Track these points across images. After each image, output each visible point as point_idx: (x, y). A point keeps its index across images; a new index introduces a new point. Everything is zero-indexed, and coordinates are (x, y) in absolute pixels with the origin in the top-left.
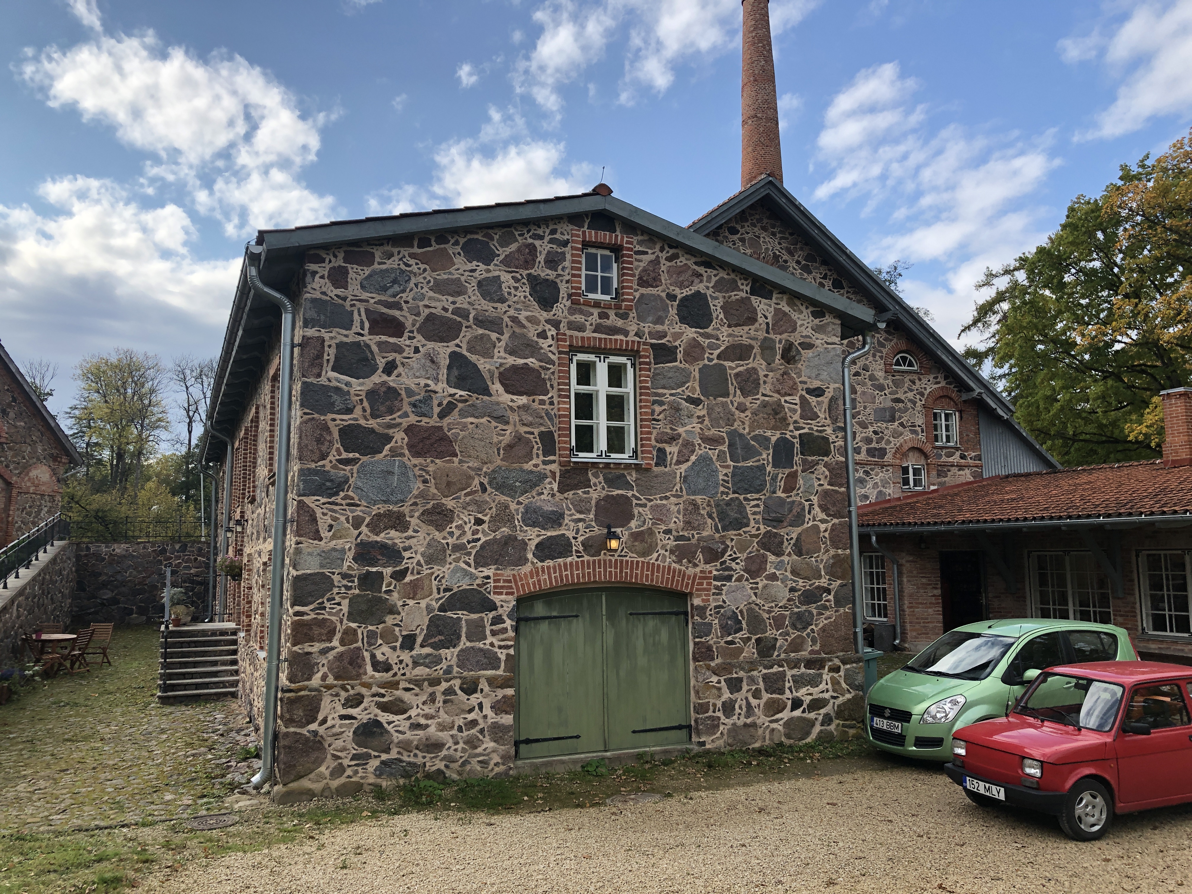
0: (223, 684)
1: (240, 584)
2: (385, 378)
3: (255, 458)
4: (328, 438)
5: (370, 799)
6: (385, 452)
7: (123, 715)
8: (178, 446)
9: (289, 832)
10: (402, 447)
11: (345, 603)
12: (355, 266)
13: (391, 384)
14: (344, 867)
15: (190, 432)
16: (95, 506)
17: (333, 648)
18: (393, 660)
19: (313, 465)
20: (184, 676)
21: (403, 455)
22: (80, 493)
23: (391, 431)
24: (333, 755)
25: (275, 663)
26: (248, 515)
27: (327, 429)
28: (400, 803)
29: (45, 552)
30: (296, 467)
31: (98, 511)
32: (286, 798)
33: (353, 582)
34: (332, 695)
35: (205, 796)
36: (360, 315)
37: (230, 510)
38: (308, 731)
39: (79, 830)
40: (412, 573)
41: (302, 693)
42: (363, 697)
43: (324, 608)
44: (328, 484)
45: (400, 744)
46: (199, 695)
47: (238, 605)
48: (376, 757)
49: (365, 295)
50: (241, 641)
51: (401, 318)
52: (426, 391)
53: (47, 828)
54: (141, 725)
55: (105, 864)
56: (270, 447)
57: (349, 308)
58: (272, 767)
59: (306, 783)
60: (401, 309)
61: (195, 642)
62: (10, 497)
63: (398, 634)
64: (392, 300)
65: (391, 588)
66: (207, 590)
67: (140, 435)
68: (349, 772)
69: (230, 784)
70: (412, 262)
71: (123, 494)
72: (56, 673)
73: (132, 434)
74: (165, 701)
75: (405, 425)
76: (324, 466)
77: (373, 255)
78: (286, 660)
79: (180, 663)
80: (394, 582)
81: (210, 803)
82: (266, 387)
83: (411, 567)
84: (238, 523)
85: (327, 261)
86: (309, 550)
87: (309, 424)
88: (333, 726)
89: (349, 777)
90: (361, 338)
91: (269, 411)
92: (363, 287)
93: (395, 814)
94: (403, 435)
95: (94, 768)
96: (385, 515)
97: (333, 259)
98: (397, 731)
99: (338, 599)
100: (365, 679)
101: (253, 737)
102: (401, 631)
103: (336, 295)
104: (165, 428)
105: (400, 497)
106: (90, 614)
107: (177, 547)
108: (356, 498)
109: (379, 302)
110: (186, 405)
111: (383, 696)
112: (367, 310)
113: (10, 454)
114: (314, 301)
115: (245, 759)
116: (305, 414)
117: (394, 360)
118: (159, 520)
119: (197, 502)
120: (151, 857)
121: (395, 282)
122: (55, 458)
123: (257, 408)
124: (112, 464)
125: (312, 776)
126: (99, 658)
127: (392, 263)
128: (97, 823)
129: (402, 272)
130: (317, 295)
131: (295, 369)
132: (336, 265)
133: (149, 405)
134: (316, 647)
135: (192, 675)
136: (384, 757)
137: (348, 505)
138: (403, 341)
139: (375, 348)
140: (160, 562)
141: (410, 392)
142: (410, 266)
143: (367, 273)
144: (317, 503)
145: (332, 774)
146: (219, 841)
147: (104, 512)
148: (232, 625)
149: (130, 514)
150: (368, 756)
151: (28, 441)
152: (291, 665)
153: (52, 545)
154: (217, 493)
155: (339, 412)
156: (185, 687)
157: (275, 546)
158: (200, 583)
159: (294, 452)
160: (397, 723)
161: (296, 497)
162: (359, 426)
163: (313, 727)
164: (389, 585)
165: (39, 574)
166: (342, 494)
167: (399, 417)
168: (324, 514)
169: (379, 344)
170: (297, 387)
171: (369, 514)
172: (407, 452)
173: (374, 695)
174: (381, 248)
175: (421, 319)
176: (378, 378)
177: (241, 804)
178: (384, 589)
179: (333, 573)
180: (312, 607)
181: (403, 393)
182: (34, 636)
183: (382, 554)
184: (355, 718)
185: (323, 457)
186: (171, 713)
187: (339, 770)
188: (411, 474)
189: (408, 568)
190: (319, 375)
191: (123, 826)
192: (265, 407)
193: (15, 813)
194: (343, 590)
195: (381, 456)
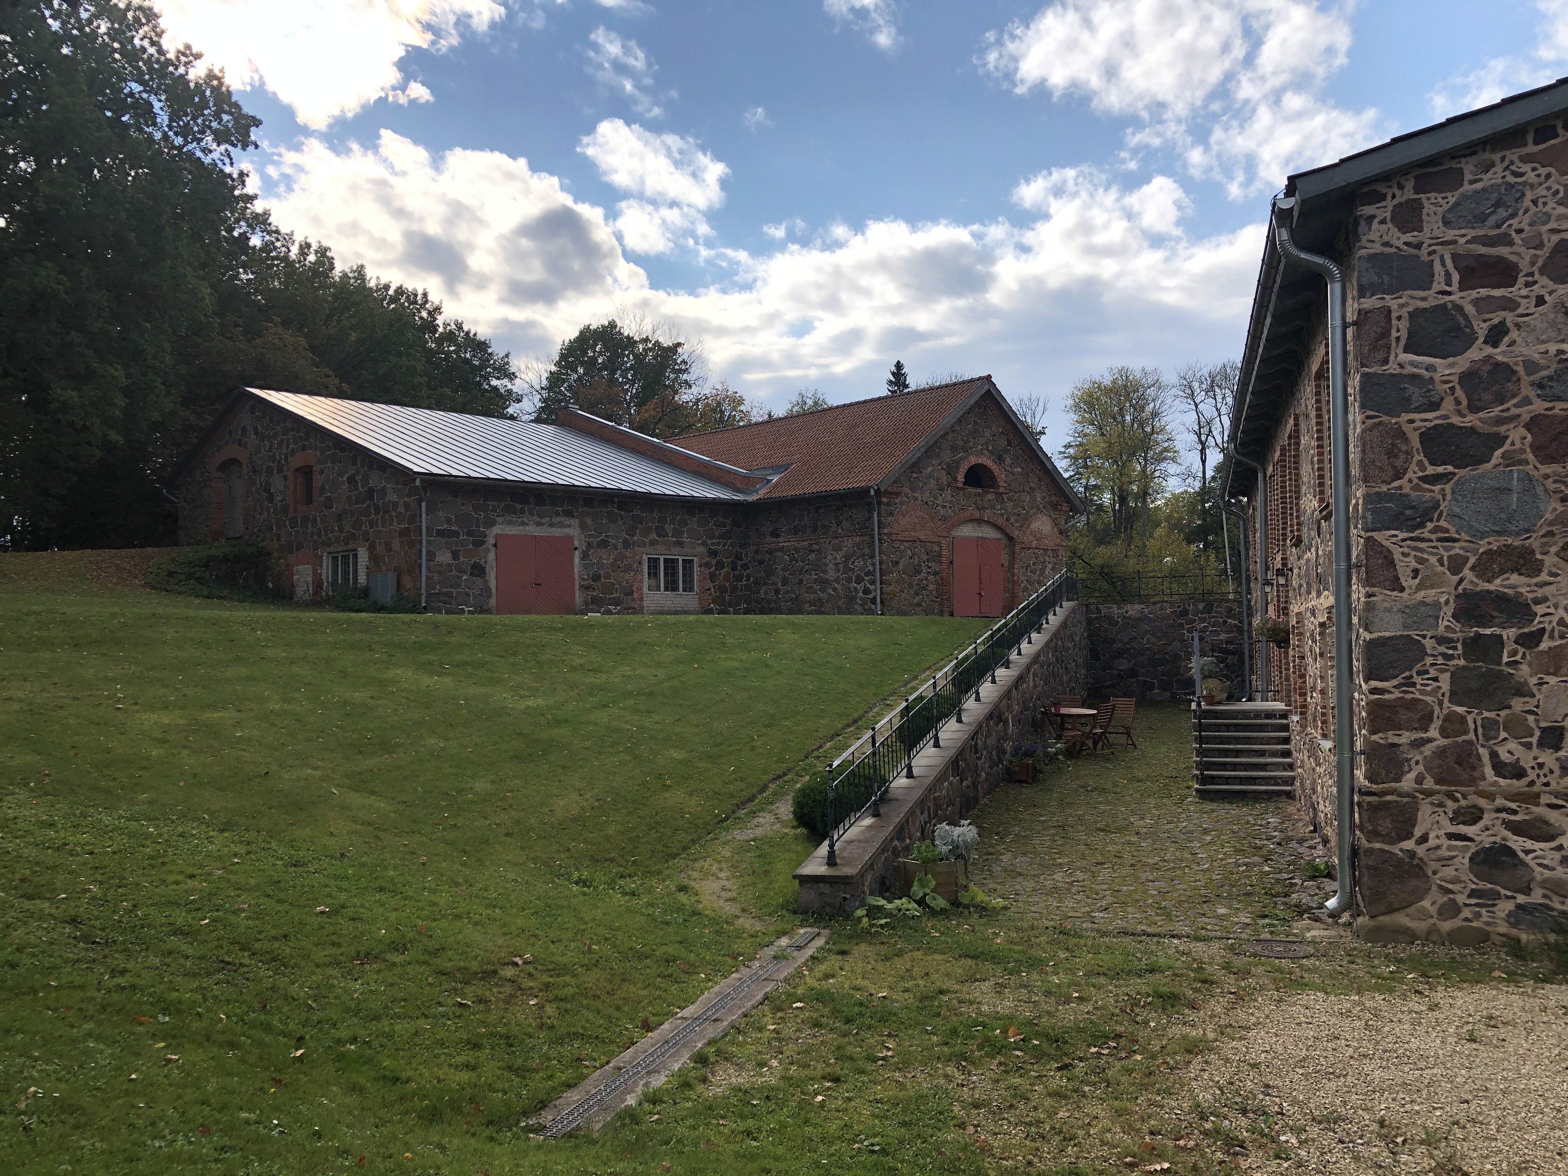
0: (1274, 781)
1: (1287, 653)
2: (1489, 350)
3: (1297, 486)
4: (1404, 448)
5: (1503, 956)
6: (1494, 461)
7: (1156, 807)
8: (1190, 480)
9: (1384, 979)
10: (1523, 451)
11: (1445, 679)
12: (1433, 195)
13: (1500, 358)
14: (1472, 1040)
15: (1204, 462)
16: (1099, 561)
17: (1430, 740)
18: (1527, 762)
19: (1384, 488)
20: (1224, 766)
21: (1527, 463)
22: (1082, 546)
23: (1502, 429)
24: (1441, 887)
25: (1347, 755)
26: (1292, 560)
27: (1402, 435)
28: (1551, 967)
29: (1055, 614)
30: (1359, 493)
31: (1102, 567)
32: (1374, 935)
33: (1455, 648)
34: (1432, 804)
35: (1266, 916)
36: (1443, 264)
37: (1267, 557)
38: (1401, 850)
39: (1126, 934)
40: (1551, 637)
41: (1389, 798)
42: (1482, 811)
43: (1414, 685)
44: (1408, 512)
45: (1544, 884)
46: (1245, 792)
47: (1287, 680)
48: (1507, 897)
49: (1450, 234)
50: (1295, 727)
51: (1513, 258)
52: (1561, 361)
53: (1090, 925)
54: (1179, 821)
55: (1158, 976)
56: (1319, 469)
57: (1425, 258)
58: (1353, 894)
59: (1402, 919)
60: (1511, 243)
61: (1235, 725)
62: (1014, 553)
63: (1533, 725)
64: (1496, 232)
65: (1518, 658)
66: (1242, 661)
67: (1144, 470)
68: (1466, 913)
69: (1296, 906)
70: (1526, 168)
71: (1129, 545)
72: (1079, 753)
73: (1134, 471)
74: (1204, 795)
75: (1526, 417)
76: (1400, 488)
77: (1461, 172)
78: (1362, 752)
79: (1219, 750)
80: (1521, 650)
81: (1274, 926)
82: (1308, 391)
83: (1548, 628)
84: (1280, 573)
85: (1389, 196)
86: (1386, 605)
87: (1376, 432)
88: (1438, 847)
89: (1466, 919)
90: (1447, 298)
91: (1314, 421)
92: (1446, 223)
93: (1543, 981)
94: (1523, 431)
95: (1132, 865)
96: (1499, 552)
97: (1398, 192)
98: (1540, 865)
99: (1433, 673)
100: (1483, 785)
101: (1320, 851)
102: (1537, 721)
103: (1405, 243)
104: (1174, 460)
105: (1523, 524)
106: (1108, 687)
107: (1201, 606)
108: (1452, 530)
109: (1474, 240)
110: (1196, 428)
111: (1515, 812)
112: (1455, 257)
113: (1009, 505)
114: (1372, 257)
115: (1313, 878)
116: (1368, 417)
117: (1502, 323)
118: (1173, 575)
119: (1219, 550)
120: (1210, 978)
121: (1498, 204)
122: (1055, 507)
123: (1296, 419)
124: (1114, 510)
125: (1411, 910)
126: (1122, 739)
127: (1495, 177)
128: (1144, 928)
129: (1510, 186)
130: (1377, 248)
131: (1350, 357)
132: (1403, 200)
133: (1153, 433)
134: (1405, 737)
135: (1235, 767)
136: (1521, 899)
137: (1440, 540)
138: (1518, 290)
139: (1470, 310)
140: (1181, 626)
141: (1531, 367)
142: (1522, 175)
143: (1452, 200)
144: (1394, 540)
145: (1440, 913)
146: (1290, 973)
147: (1108, 566)
148: (1280, 706)
149: (1139, 567)
150: (1498, 896)
151: (1026, 489)
152: (1368, 761)
153: (1061, 607)
154: (1246, 536)
155: (1419, 410)
156: (1227, 780)
157: (1337, 600)
158: (1234, 653)
159: (1355, 471)
160: (1539, 853)
161: (1363, 533)
162: (1452, 426)
163: (1409, 845)
164: (1514, 653)
165: (1051, 640)
166: (1430, 526)
167: (1515, 406)
168: (1405, 555)
169: (1476, 302)
170: (1355, 382)
171: (1475, 552)
172: (1531, 457)
173: (1499, 810)
174: (1474, 159)
175: (1544, 253)
176: (1476, 353)
177: (1313, 933)
178: (1505, 659)
179: (1424, 637)
180: (1395, 682)
181: (1520, 369)
182: (1053, 709)
183: (1501, 611)
184: (1471, 840)
185: (1398, 476)
186: (1213, 811)
187: (1451, 909)
188: (1539, 490)
189: (1544, 629)
190: (1386, 361)
191: (1173, 936)
192: (1307, 416)
193: (1055, 904)
194: (1440, 660)
195: (1489, 466)
